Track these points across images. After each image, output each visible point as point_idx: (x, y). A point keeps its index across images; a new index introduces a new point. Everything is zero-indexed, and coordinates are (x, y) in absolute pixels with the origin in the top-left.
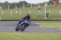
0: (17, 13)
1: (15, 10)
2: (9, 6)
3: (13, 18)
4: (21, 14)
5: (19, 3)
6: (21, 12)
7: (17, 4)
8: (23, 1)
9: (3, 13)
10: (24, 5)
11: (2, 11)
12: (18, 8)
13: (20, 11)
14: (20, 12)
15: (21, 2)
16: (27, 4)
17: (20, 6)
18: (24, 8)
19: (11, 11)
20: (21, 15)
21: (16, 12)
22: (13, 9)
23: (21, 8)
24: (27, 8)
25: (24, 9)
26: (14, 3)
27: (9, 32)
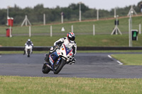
5: (69, 7)
12: (66, 20)
13: (72, 26)
15: (73, 5)
17: (72, 16)
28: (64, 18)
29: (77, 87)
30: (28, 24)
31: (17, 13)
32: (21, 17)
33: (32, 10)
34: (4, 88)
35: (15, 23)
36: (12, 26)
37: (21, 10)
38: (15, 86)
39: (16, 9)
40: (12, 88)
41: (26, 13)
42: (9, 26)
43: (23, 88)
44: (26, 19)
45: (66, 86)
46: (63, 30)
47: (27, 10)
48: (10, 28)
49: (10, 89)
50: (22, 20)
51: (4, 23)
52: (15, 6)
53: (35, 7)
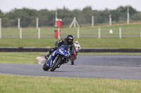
0: (111, 34)
1: (107, 26)
2: (93, 17)
3: (102, 46)
4: (120, 36)
5: (117, 10)
6: (122, 31)
7: (113, 12)
8: (126, 7)
9: (80, 35)
10: (128, 14)
11: (78, 29)
12: (114, 22)
13: (120, 29)
14: (119, 31)
15: (121, 8)
16: (135, 14)
17: (120, 18)
18: (128, 21)
19: (99, 29)
20: (122, 38)
21: (111, 32)
22: (104, 25)
23: (121, 21)
24: (135, 23)
25: (128, 26)
26: (106, 10)
27: (93, 77)
28: (112, 20)
29: (124, 88)
30: (77, 26)
34: (52, 88)
35: (63, 24)
37: (70, 12)
38: (63, 87)
39: (65, 11)
41: (74, 15)
47: (76, 12)
48: (59, 29)
49: (58, 90)
52: (64, 8)
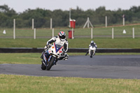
28: (125, 20)
29: (138, 88)
30: (90, 26)
31: (79, 15)
32: (83, 19)
33: (94, 12)
34: (65, 89)
35: (77, 25)
36: (74, 28)
37: (83, 12)
38: (77, 88)
39: (79, 11)
40: (74, 89)
41: (88, 15)
42: (71, 28)
43: (84, 89)
44: (88, 21)
45: (127, 88)
46: (124, 32)
47: (89, 12)
48: (72, 30)
49: (72, 90)
50: (84, 22)
51: (66, 25)
52: (78, 8)
53: (97, 10)
